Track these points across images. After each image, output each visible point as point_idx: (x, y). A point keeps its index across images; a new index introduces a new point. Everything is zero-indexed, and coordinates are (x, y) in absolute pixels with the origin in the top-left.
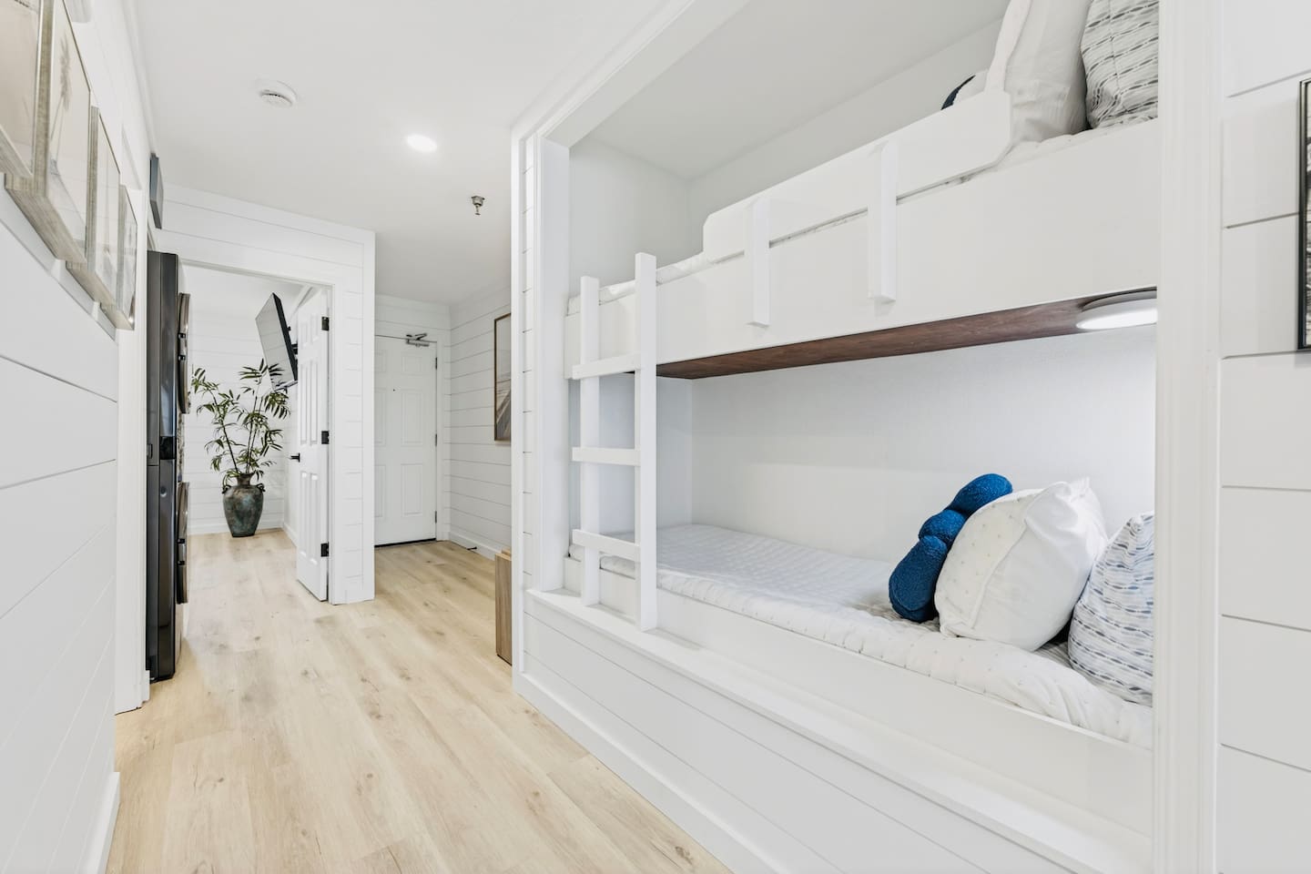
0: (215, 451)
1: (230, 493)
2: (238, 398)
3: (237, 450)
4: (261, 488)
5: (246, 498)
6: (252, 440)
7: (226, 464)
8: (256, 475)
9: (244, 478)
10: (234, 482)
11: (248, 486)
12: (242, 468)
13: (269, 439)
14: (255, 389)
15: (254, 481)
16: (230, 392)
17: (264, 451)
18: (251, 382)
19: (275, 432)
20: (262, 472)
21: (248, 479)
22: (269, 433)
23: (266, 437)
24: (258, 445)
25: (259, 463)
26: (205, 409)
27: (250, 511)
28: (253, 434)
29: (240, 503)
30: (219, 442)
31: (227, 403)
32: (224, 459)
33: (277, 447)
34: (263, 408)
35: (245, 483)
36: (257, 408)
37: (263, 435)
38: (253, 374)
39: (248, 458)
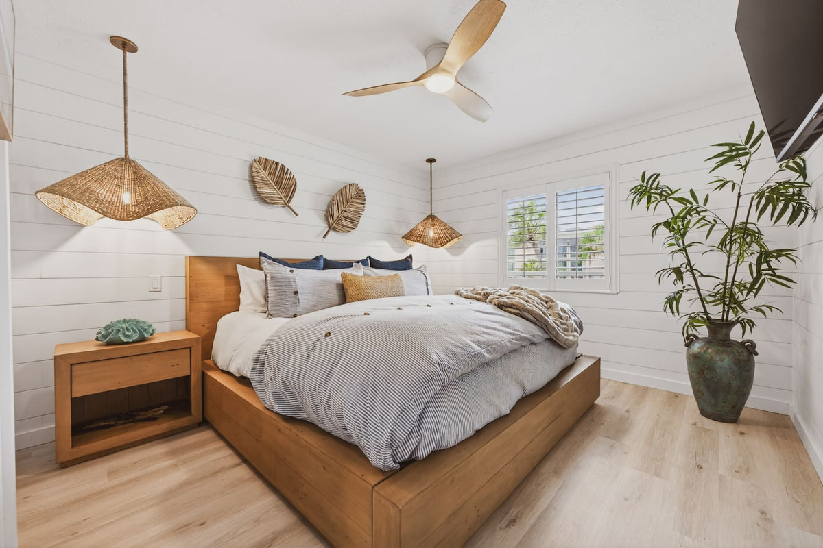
0: (670, 286)
1: (696, 347)
2: (705, 203)
3: (707, 285)
4: (749, 349)
5: (724, 362)
6: (732, 269)
7: (690, 305)
8: (738, 326)
9: (719, 328)
10: (703, 331)
11: (726, 343)
12: (716, 312)
13: (764, 266)
14: (738, 181)
15: (736, 334)
16: (692, 192)
17: (754, 287)
18: (730, 171)
19: (780, 253)
20: (751, 323)
21: (724, 331)
22: (765, 256)
23: (759, 264)
24: (744, 276)
25: (746, 305)
26: (662, 228)
27: (729, 386)
28: (733, 259)
29: (711, 369)
30: (678, 272)
31: (689, 213)
32: (685, 296)
33: (785, 281)
34: (753, 216)
35: (720, 336)
36: (741, 218)
37: (753, 260)
38: (732, 153)
39: (728, 297)
